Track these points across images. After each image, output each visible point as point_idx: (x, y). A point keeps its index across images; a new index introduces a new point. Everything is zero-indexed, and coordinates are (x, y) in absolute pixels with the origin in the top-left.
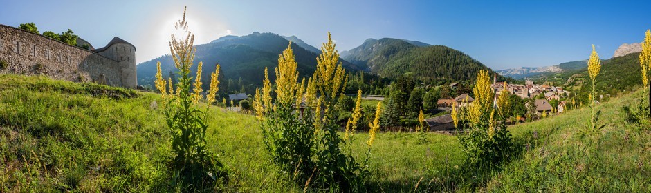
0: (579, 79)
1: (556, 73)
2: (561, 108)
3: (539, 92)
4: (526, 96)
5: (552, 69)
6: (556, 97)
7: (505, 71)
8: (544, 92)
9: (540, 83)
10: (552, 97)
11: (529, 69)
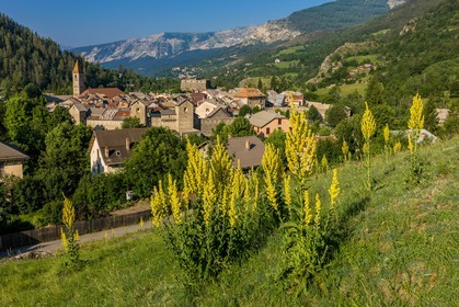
0: (361, 59)
3: (229, 112)
5: (264, 34)
6: (286, 125)
7: (106, 49)
8: (246, 110)
10: (274, 126)
11: (187, 38)
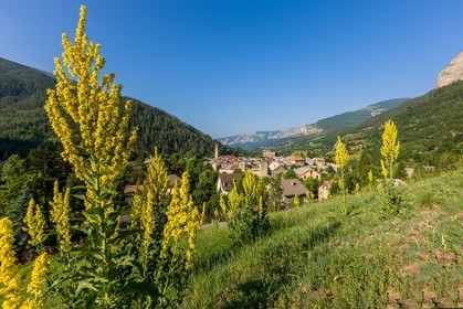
0: (357, 142)
1: (311, 137)
2: (324, 192)
3: (285, 167)
4: (265, 174)
5: (304, 131)
6: (315, 175)
7: (231, 139)
8: (294, 166)
9: (286, 153)
10: (308, 175)
11: (267, 133)
